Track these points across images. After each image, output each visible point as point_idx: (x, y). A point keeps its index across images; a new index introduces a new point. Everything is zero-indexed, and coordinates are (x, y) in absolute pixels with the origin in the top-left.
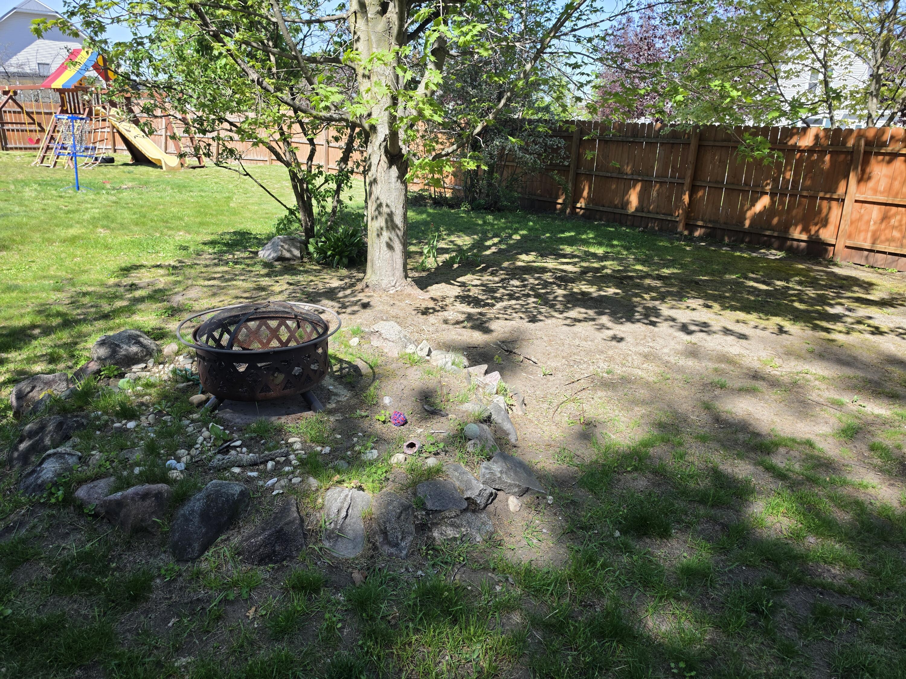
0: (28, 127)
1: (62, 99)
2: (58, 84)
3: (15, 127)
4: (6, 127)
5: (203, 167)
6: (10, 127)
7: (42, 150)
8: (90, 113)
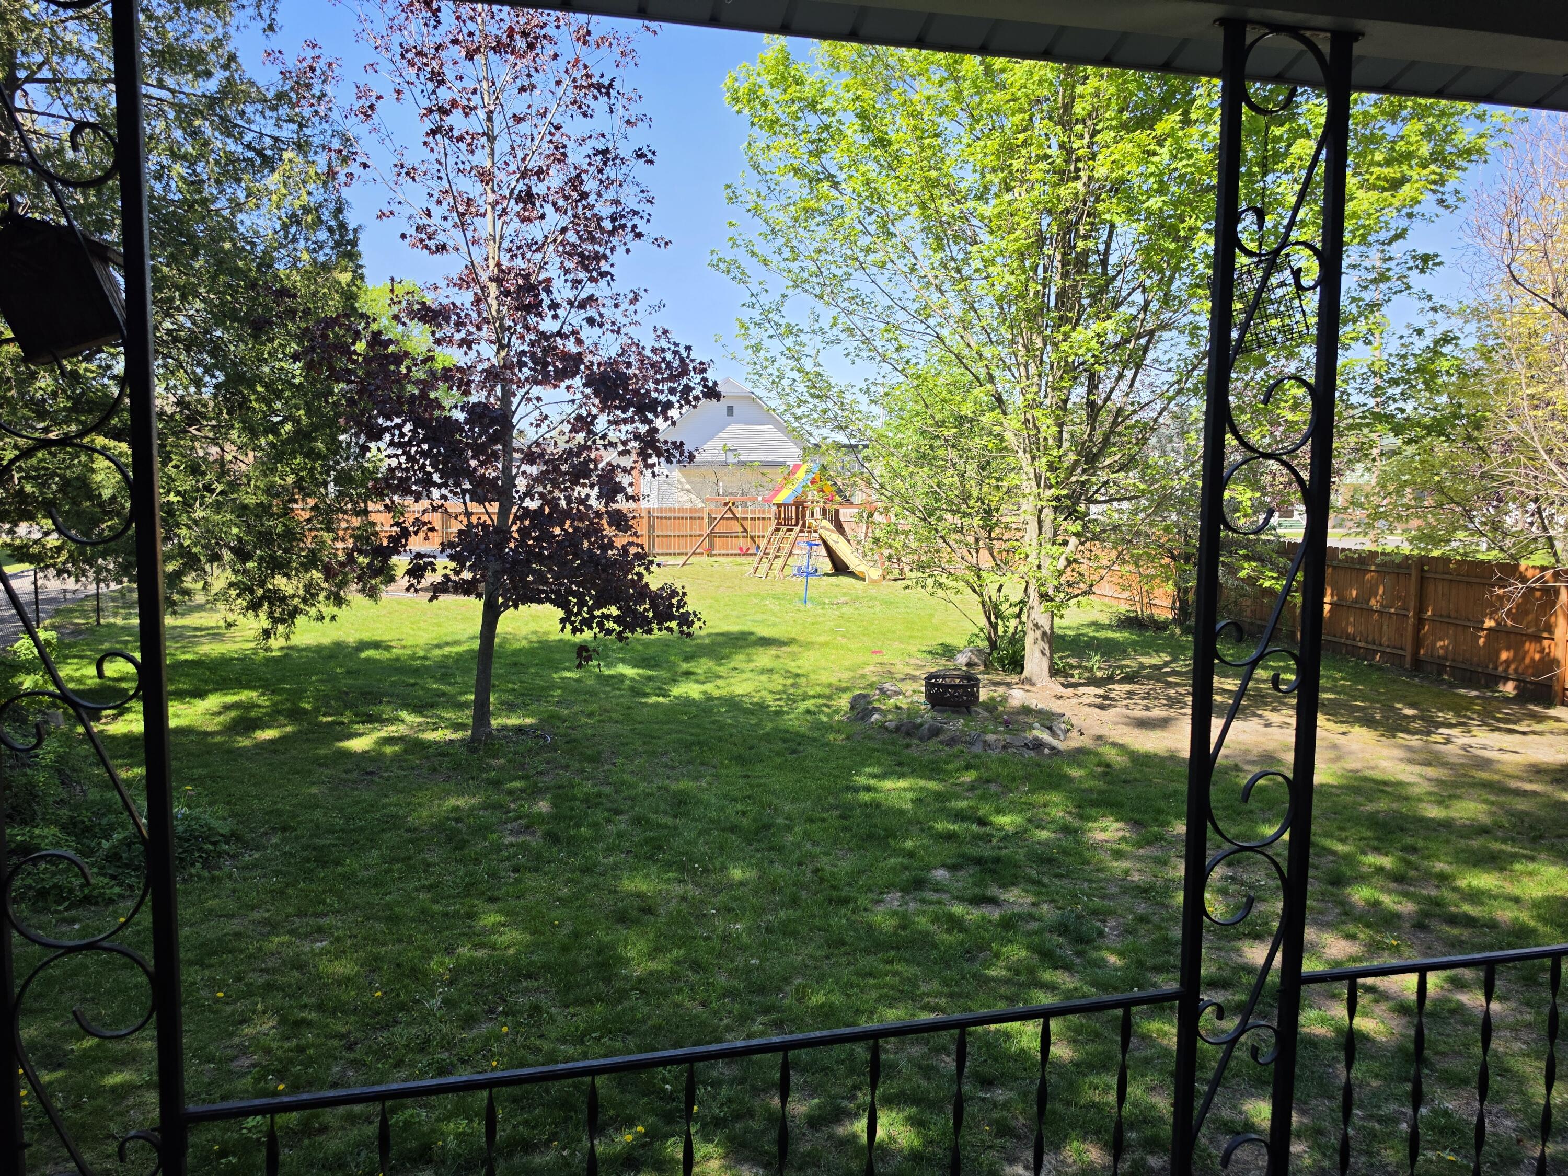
0: (738, 534)
1: (780, 512)
2: (780, 499)
3: (722, 534)
4: (715, 535)
5: (903, 579)
6: (718, 534)
7: (757, 558)
8: (804, 525)
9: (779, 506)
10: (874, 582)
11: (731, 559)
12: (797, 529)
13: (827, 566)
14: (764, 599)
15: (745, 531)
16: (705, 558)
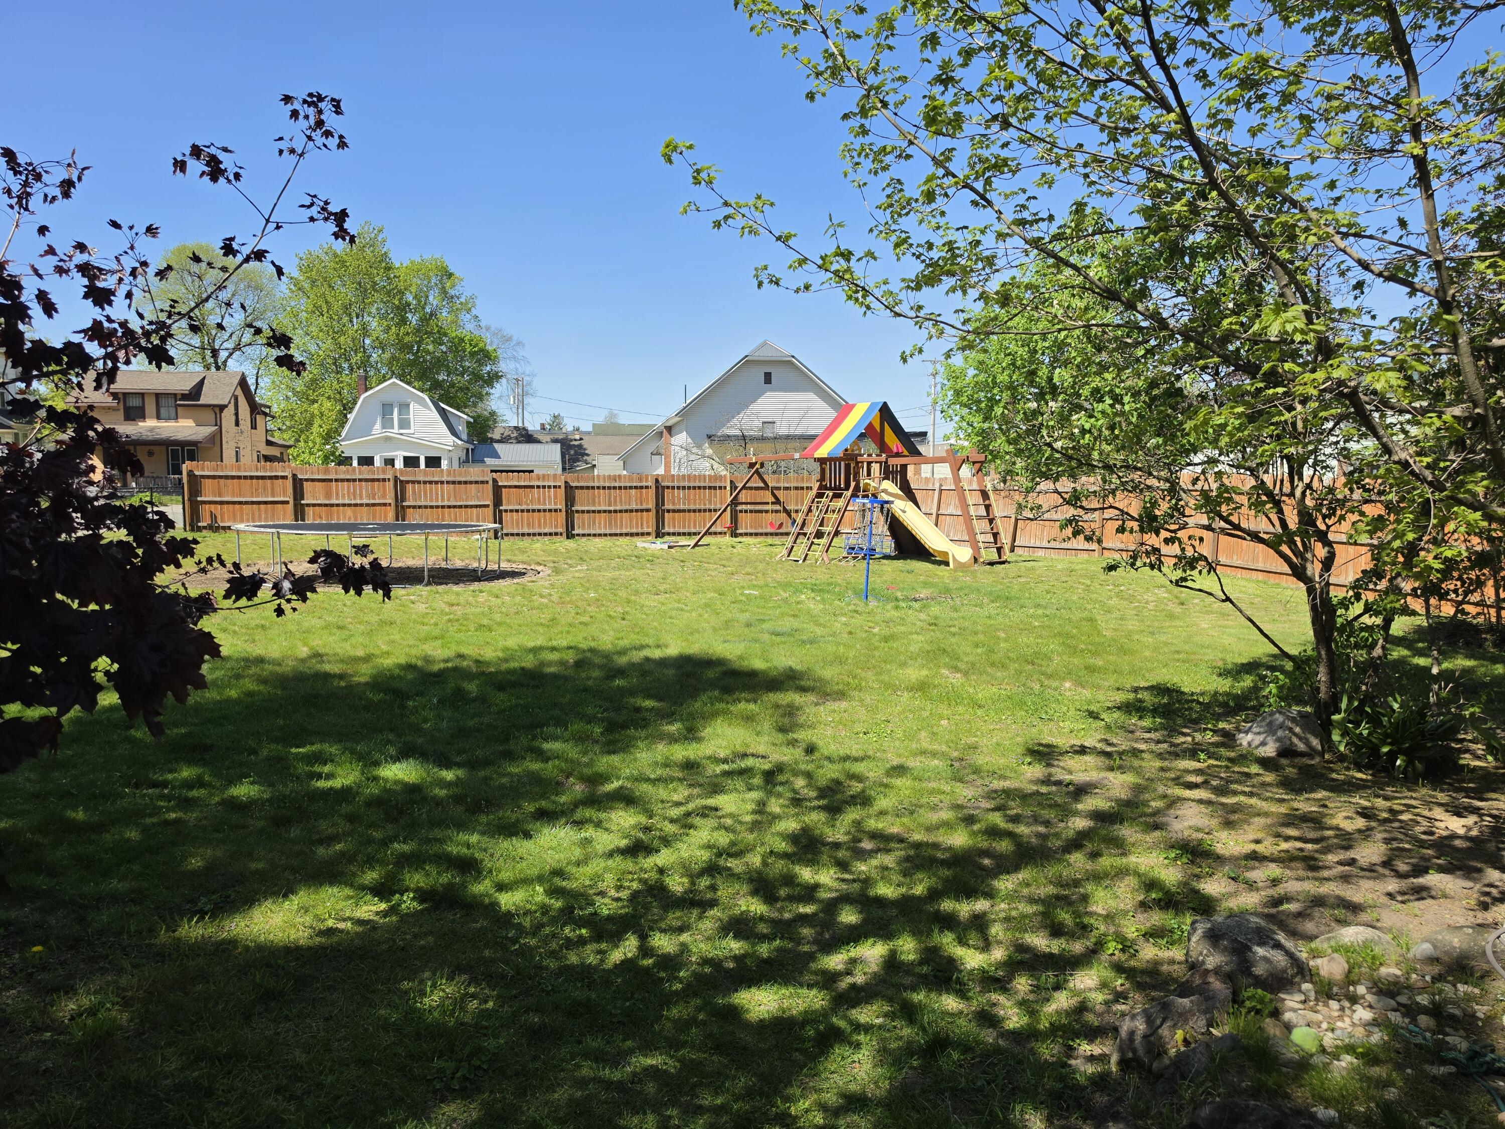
0: (769, 507)
1: (823, 471)
2: (823, 452)
3: (749, 507)
4: (739, 508)
5: (1003, 563)
6: (744, 507)
7: (791, 539)
8: (857, 488)
9: (822, 461)
10: (961, 566)
11: (760, 539)
12: (849, 493)
13: (888, 545)
14: (798, 591)
15: (777, 501)
16: (727, 539)
